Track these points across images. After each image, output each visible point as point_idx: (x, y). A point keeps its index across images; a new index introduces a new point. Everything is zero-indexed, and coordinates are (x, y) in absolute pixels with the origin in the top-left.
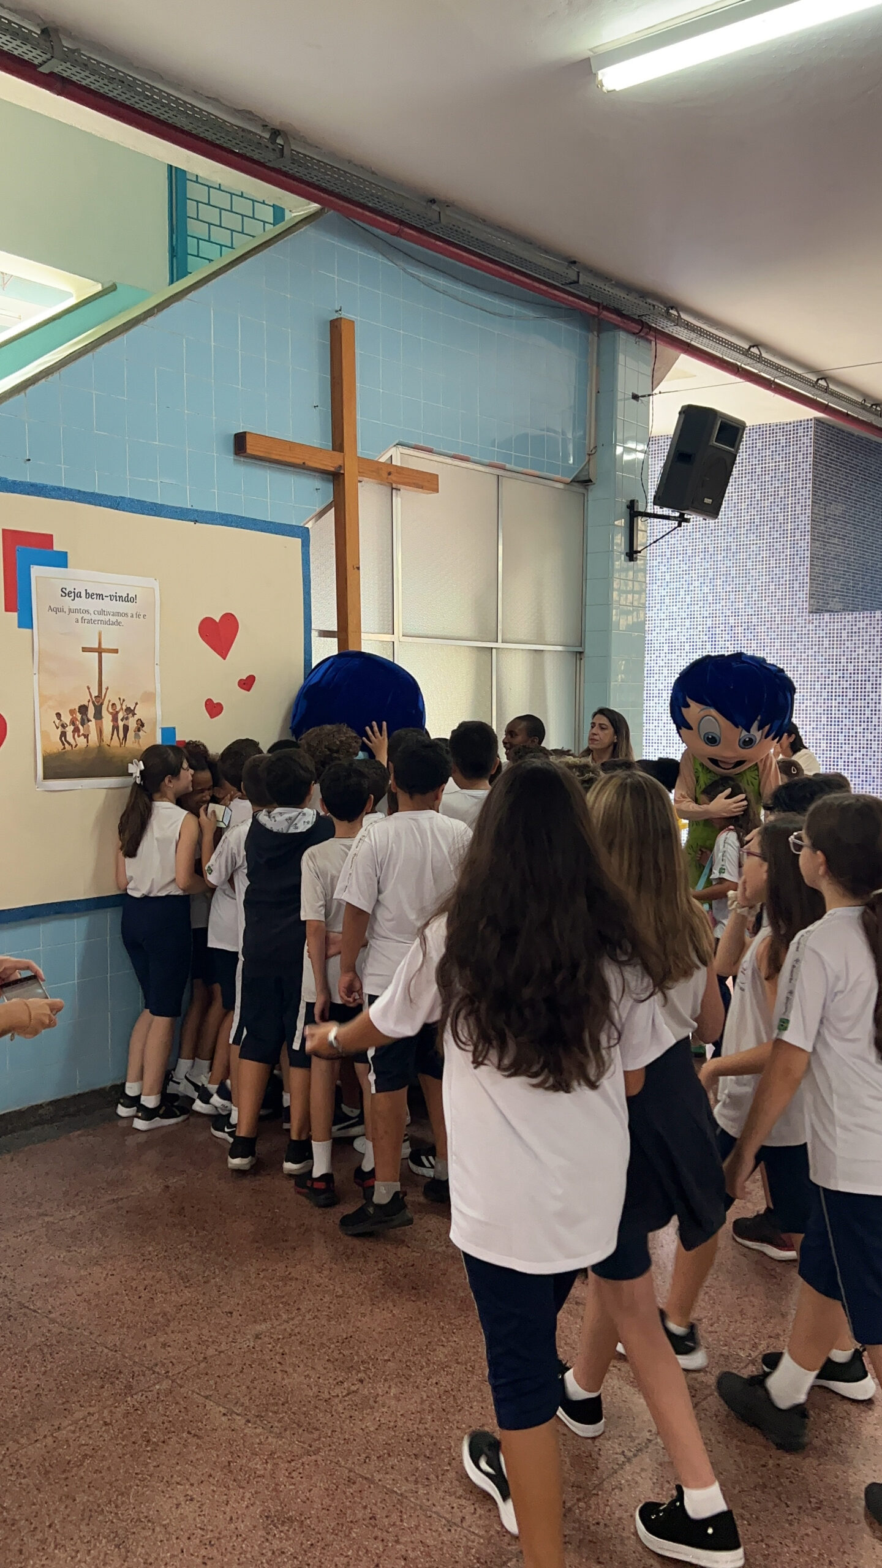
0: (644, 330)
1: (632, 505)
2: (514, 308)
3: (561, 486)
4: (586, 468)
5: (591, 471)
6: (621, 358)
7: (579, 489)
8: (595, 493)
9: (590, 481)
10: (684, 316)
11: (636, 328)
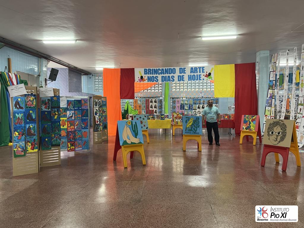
0: (46, 59)
1: (46, 79)
2: (30, 55)
3: (36, 76)
5: (40, 74)
8: (40, 77)
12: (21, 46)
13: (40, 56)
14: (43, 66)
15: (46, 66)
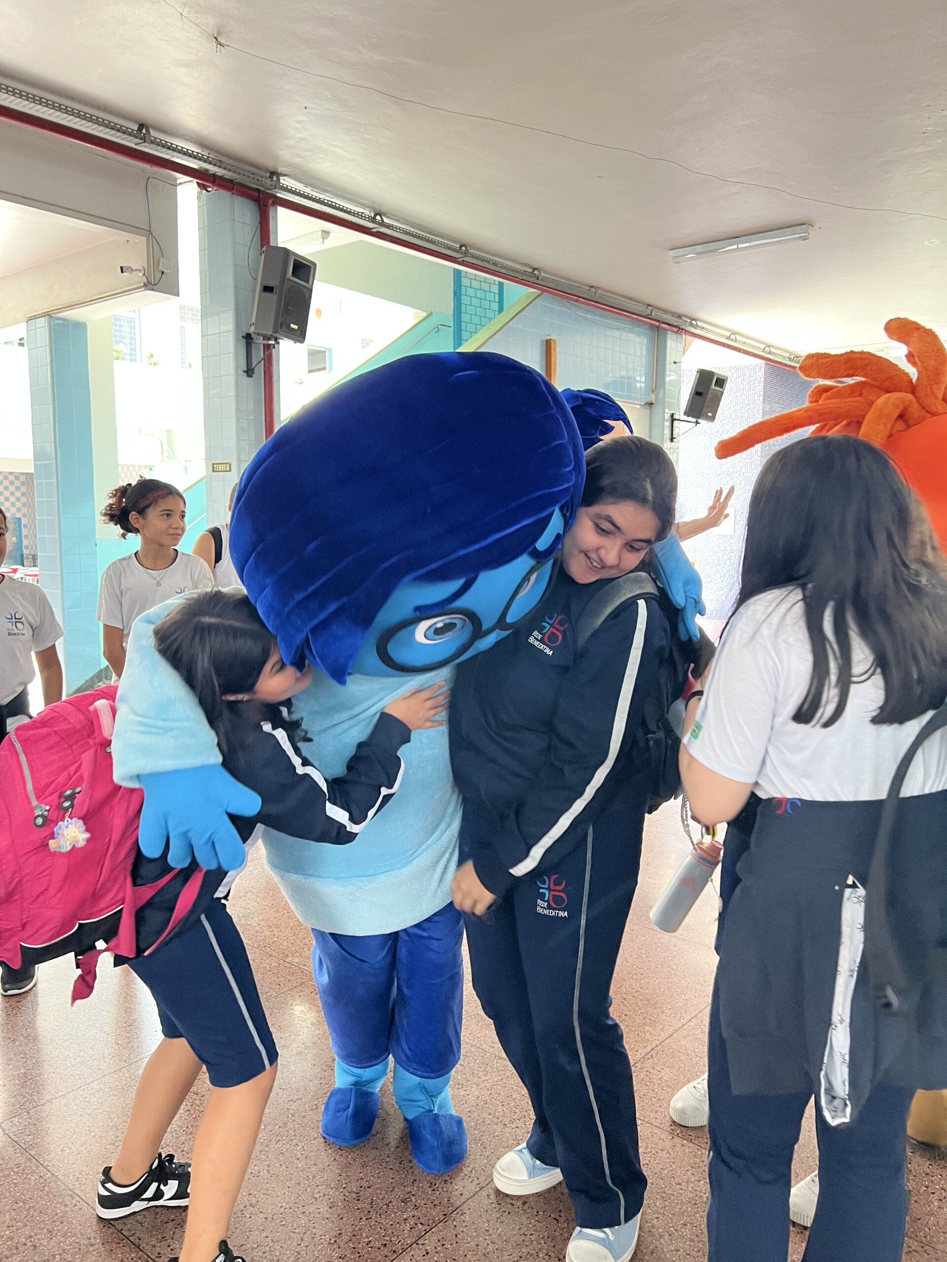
0: (680, 330)
1: (672, 415)
3: (638, 406)
4: (652, 399)
5: (654, 399)
6: (669, 342)
7: (648, 408)
8: (656, 410)
9: (654, 404)
10: (699, 323)
11: (675, 330)
12: (593, 290)
13: (659, 321)
14: (668, 362)
15: (675, 363)
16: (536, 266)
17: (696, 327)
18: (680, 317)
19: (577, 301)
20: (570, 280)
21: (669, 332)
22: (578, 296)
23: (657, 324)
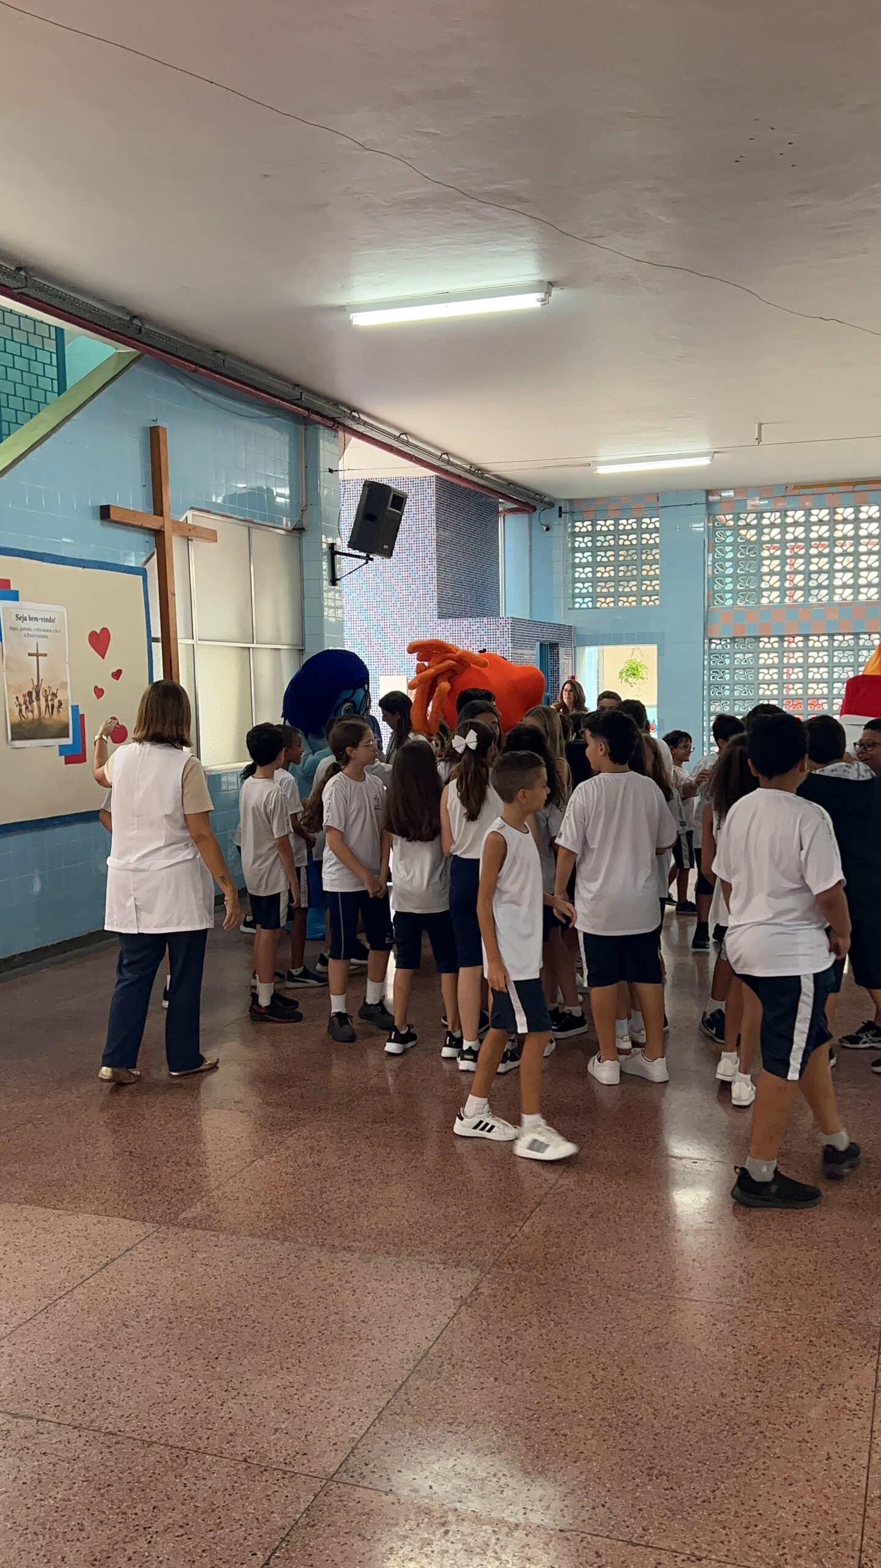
0: (336, 424)
1: (332, 547)
3: (282, 532)
4: (300, 521)
5: (304, 522)
6: (321, 442)
7: (297, 534)
9: (304, 529)
10: (363, 417)
11: (330, 423)
12: (218, 355)
13: (308, 409)
14: (322, 470)
15: (331, 471)
16: (137, 313)
17: (358, 421)
18: (337, 403)
19: (195, 371)
20: (186, 338)
21: (321, 427)
22: (196, 364)
23: (306, 413)
